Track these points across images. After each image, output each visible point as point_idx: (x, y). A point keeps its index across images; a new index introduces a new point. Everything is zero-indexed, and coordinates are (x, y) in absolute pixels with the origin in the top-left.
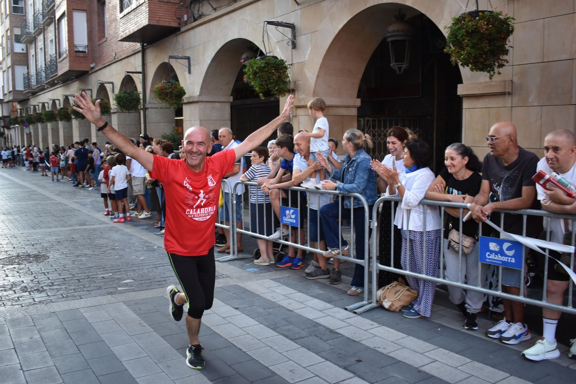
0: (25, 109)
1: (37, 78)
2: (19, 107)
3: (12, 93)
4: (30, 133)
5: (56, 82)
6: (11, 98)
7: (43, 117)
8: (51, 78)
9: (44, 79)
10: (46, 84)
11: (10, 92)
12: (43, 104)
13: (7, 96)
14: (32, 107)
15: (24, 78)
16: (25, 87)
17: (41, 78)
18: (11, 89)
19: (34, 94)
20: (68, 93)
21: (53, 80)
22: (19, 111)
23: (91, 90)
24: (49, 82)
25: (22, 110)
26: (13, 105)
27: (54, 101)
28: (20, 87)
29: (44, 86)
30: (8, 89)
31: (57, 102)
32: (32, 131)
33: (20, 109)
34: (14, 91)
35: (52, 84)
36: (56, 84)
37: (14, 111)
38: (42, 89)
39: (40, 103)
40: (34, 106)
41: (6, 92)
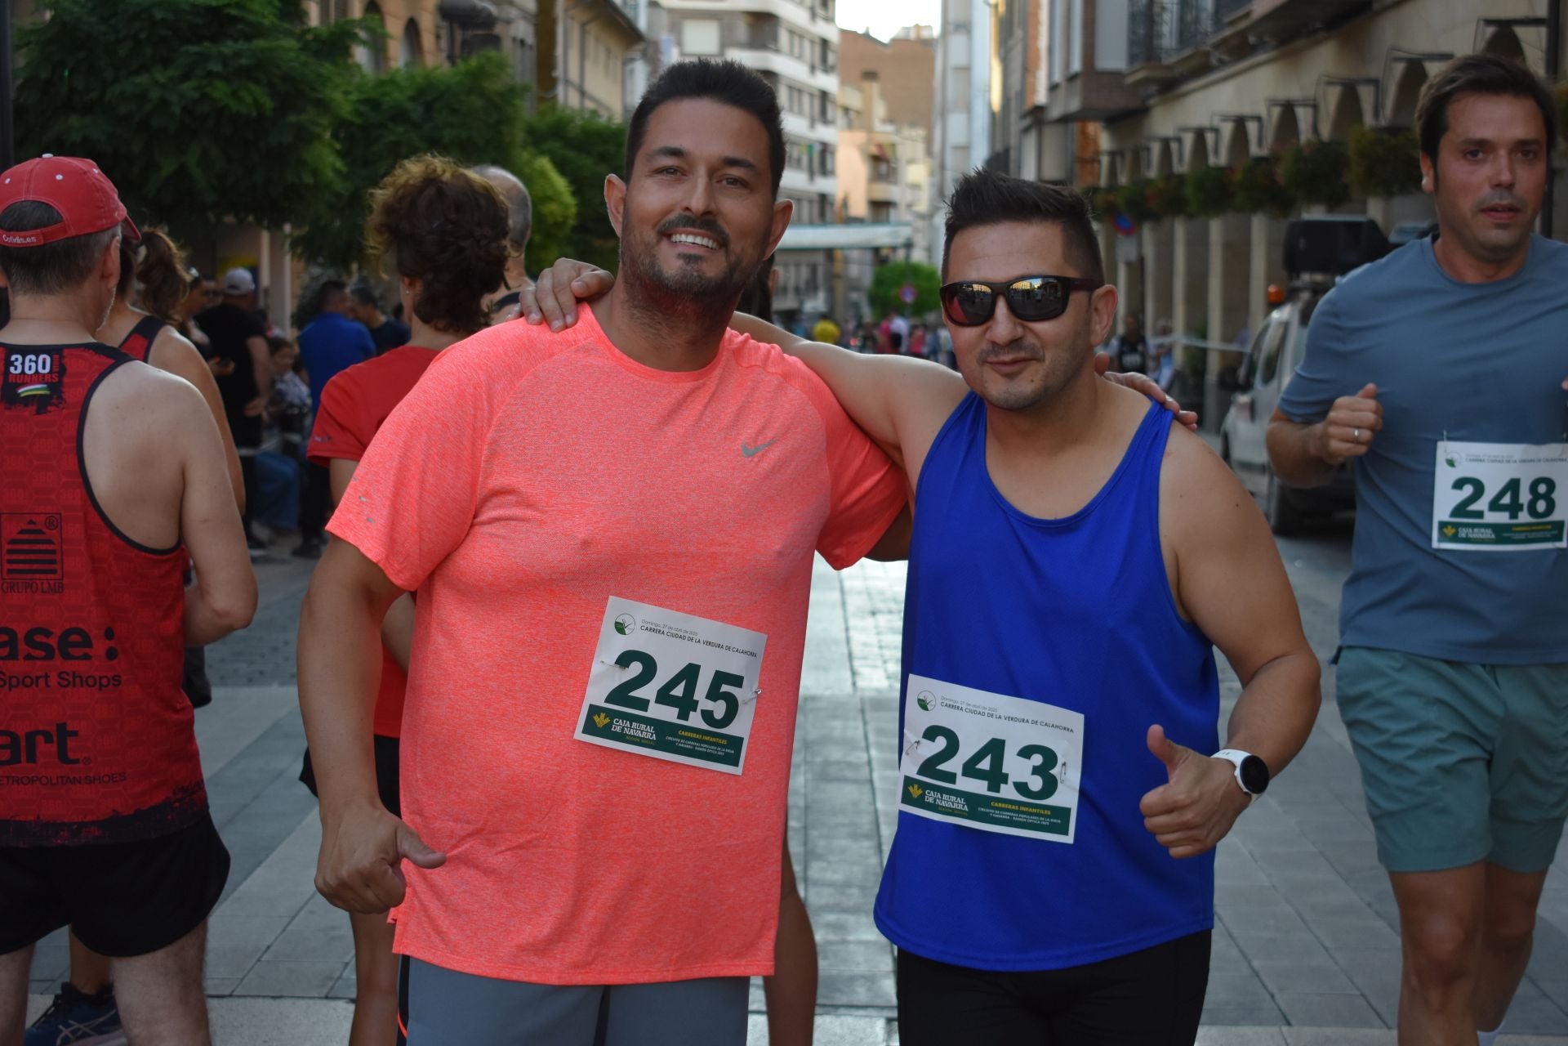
0: (1129, 157)
1: (1182, 19)
2: (1105, 141)
3: (1078, 83)
4: (1141, 260)
5: (1252, 39)
6: (1074, 105)
7: (1189, 191)
8: (1232, 23)
9: (1207, 24)
10: (1217, 46)
11: (1072, 78)
12: (1200, 134)
13: (1061, 92)
14: (1156, 149)
15: (1133, 17)
16: (1132, 58)
17: (1197, 20)
18: (1076, 65)
19: (1170, 86)
20: (1293, 92)
21: (1242, 34)
22: (1105, 160)
23: (1375, 82)
24: (1225, 41)
25: (1118, 160)
26: (1084, 133)
27: (1240, 123)
28: (1114, 56)
29: (1207, 54)
30: (1067, 63)
31: (1252, 128)
32: (1149, 251)
33: (1113, 154)
34: (1090, 76)
35: (1240, 49)
36: (1252, 50)
37: (1085, 159)
38: (1201, 68)
39: (1185, 129)
40: (1166, 143)
41: (1058, 77)
